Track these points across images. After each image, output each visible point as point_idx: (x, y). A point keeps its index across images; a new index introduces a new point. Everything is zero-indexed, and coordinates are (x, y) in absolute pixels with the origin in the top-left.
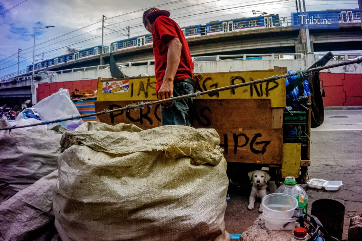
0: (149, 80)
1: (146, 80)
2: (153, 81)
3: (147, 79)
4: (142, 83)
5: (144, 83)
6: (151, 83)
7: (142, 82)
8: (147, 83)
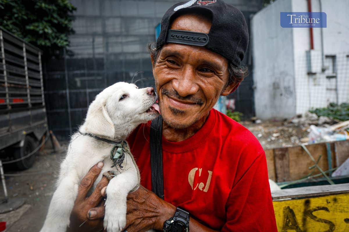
0: (307, 203)
1: (301, 202)
2: (317, 205)
3: (303, 201)
4: (291, 211)
5: (295, 211)
6: (315, 210)
7: (289, 207)
8: (302, 210)
